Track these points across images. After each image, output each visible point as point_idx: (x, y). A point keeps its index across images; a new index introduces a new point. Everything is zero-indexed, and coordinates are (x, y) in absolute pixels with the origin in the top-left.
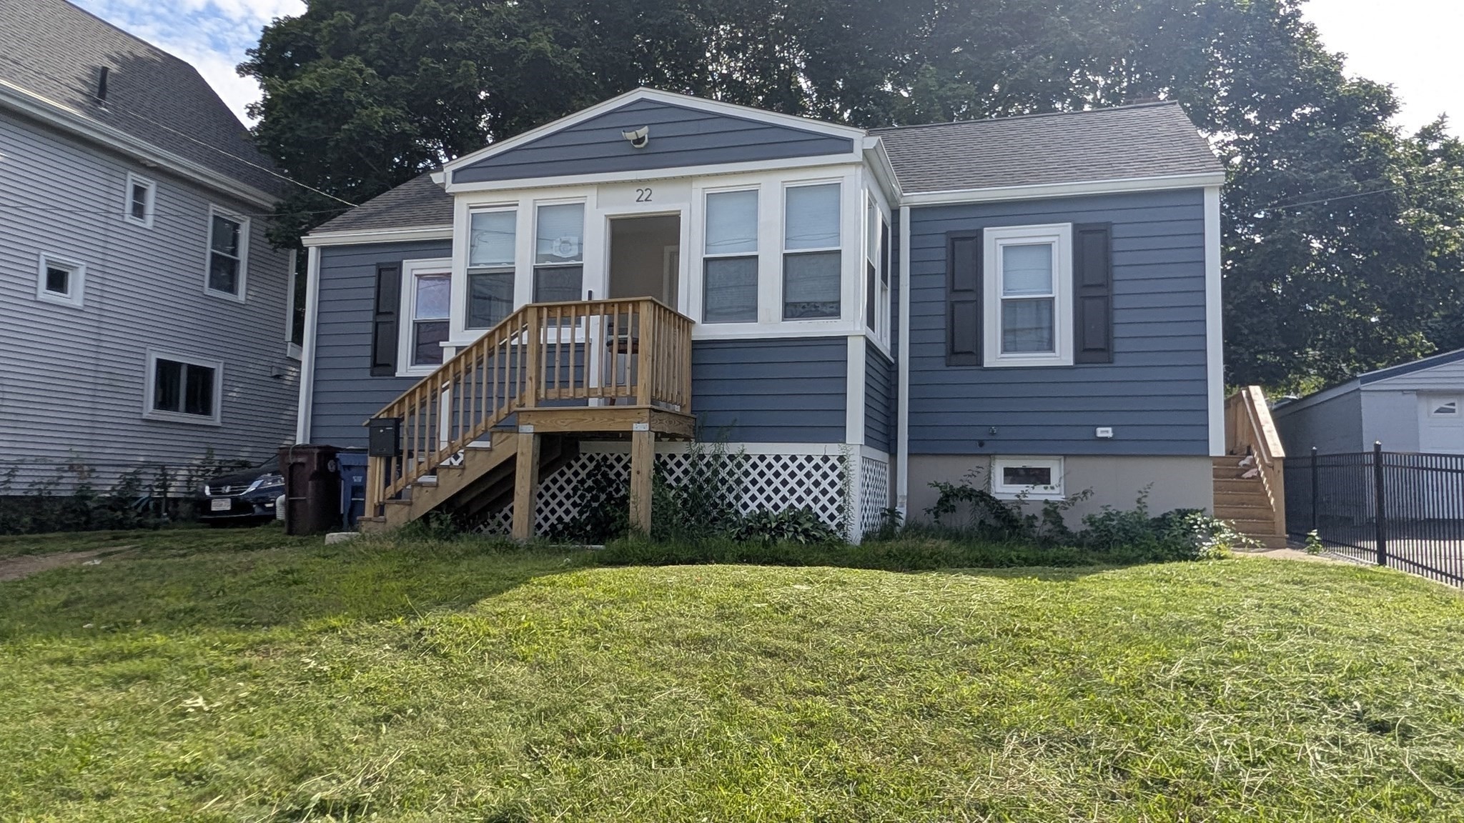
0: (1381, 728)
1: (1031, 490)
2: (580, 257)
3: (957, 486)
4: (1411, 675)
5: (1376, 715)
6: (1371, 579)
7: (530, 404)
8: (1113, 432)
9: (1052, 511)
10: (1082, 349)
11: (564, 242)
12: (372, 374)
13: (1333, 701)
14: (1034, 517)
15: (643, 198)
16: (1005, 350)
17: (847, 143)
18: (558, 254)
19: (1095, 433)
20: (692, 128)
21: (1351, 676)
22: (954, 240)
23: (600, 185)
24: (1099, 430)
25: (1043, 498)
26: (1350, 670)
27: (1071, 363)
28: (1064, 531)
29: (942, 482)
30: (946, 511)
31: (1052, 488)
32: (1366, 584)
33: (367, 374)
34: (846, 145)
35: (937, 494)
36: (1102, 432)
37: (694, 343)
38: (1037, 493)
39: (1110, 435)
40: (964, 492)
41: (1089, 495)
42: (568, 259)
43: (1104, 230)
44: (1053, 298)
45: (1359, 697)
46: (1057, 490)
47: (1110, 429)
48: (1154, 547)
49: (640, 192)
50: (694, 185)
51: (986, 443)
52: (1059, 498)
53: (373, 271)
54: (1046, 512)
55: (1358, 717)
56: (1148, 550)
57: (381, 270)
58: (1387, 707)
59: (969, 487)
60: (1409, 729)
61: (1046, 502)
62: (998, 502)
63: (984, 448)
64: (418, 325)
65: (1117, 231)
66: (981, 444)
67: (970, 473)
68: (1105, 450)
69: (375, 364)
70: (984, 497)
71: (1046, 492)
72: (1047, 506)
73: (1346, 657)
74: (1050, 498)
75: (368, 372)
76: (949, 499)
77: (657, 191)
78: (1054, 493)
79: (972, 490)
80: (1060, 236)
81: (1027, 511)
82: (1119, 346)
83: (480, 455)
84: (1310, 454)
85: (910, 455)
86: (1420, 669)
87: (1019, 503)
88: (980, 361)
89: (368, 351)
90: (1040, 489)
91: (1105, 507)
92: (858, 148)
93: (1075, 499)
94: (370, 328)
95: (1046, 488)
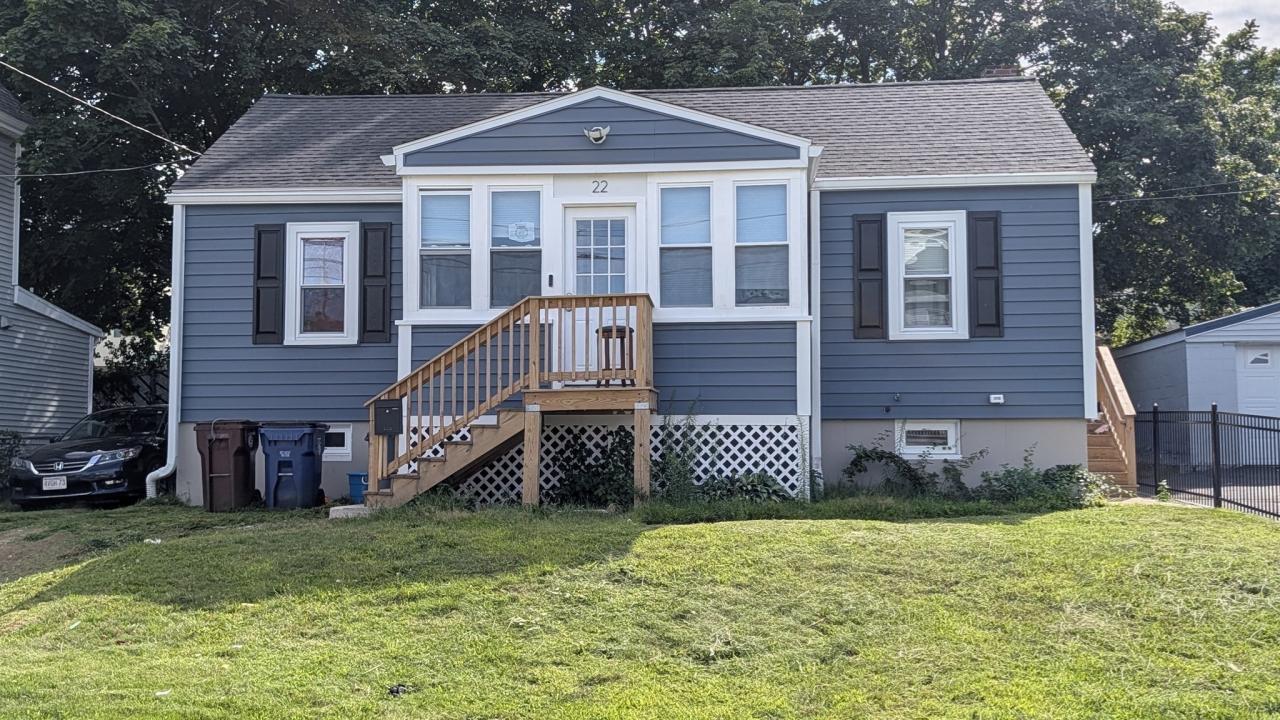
0: (1254, 591)
1: (932, 451)
2: (537, 242)
3: (869, 448)
4: (1265, 567)
5: (1250, 585)
6: (1224, 517)
7: (535, 387)
8: (1004, 398)
9: (951, 469)
10: (977, 325)
11: (520, 227)
12: (255, 343)
13: (1226, 581)
14: (935, 475)
15: (599, 189)
16: (906, 325)
17: (794, 151)
18: (515, 238)
19: (989, 399)
20: (649, 128)
21: (1233, 568)
22: (860, 223)
23: (555, 176)
24: (992, 397)
25: (943, 457)
26: (1233, 565)
27: (967, 337)
28: (961, 487)
29: (857, 446)
30: (860, 471)
31: (950, 448)
32: (1222, 520)
33: (249, 342)
34: (793, 152)
35: (852, 455)
36: (996, 398)
37: (655, 325)
38: (938, 454)
39: (1002, 401)
40: (877, 453)
41: (984, 454)
42: (524, 244)
43: (995, 219)
44: (950, 278)
45: (1240, 578)
46: (953, 451)
47: (1001, 396)
48: (1050, 498)
49: (596, 184)
50: (649, 179)
51: (892, 409)
52: (959, 457)
53: (251, 233)
54: (946, 470)
55: (1241, 588)
56: (1046, 501)
57: (260, 232)
58: (1255, 582)
59: (879, 449)
60: (1267, 590)
61: (946, 461)
62: (905, 462)
63: (888, 412)
64: (305, 291)
65: (1005, 220)
66: (888, 410)
67: (880, 436)
68: (998, 414)
69: (257, 331)
70: (893, 458)
71: (944, 452)
72: (946, 465)
73: (1230, 560)
74: (949, 458)
75: (250, 339)
76: (861, 461)
77: (612, 184)
78: (952, 453)
79: (883, 452)
80: (955, 222)
81: (929, 470)
82: (1007, 322)
83: (487, 432)
84: (1152, 410)
85: (823, 420)
86: (1269, 564)
87: (922, 463)
88: (885, 335)
89: (250, 318)
90: (939, 449)
91: (1004, 466)
92: (804, 154)
93: (972, 458)
94: (250, 293)
95: (944, 448)
